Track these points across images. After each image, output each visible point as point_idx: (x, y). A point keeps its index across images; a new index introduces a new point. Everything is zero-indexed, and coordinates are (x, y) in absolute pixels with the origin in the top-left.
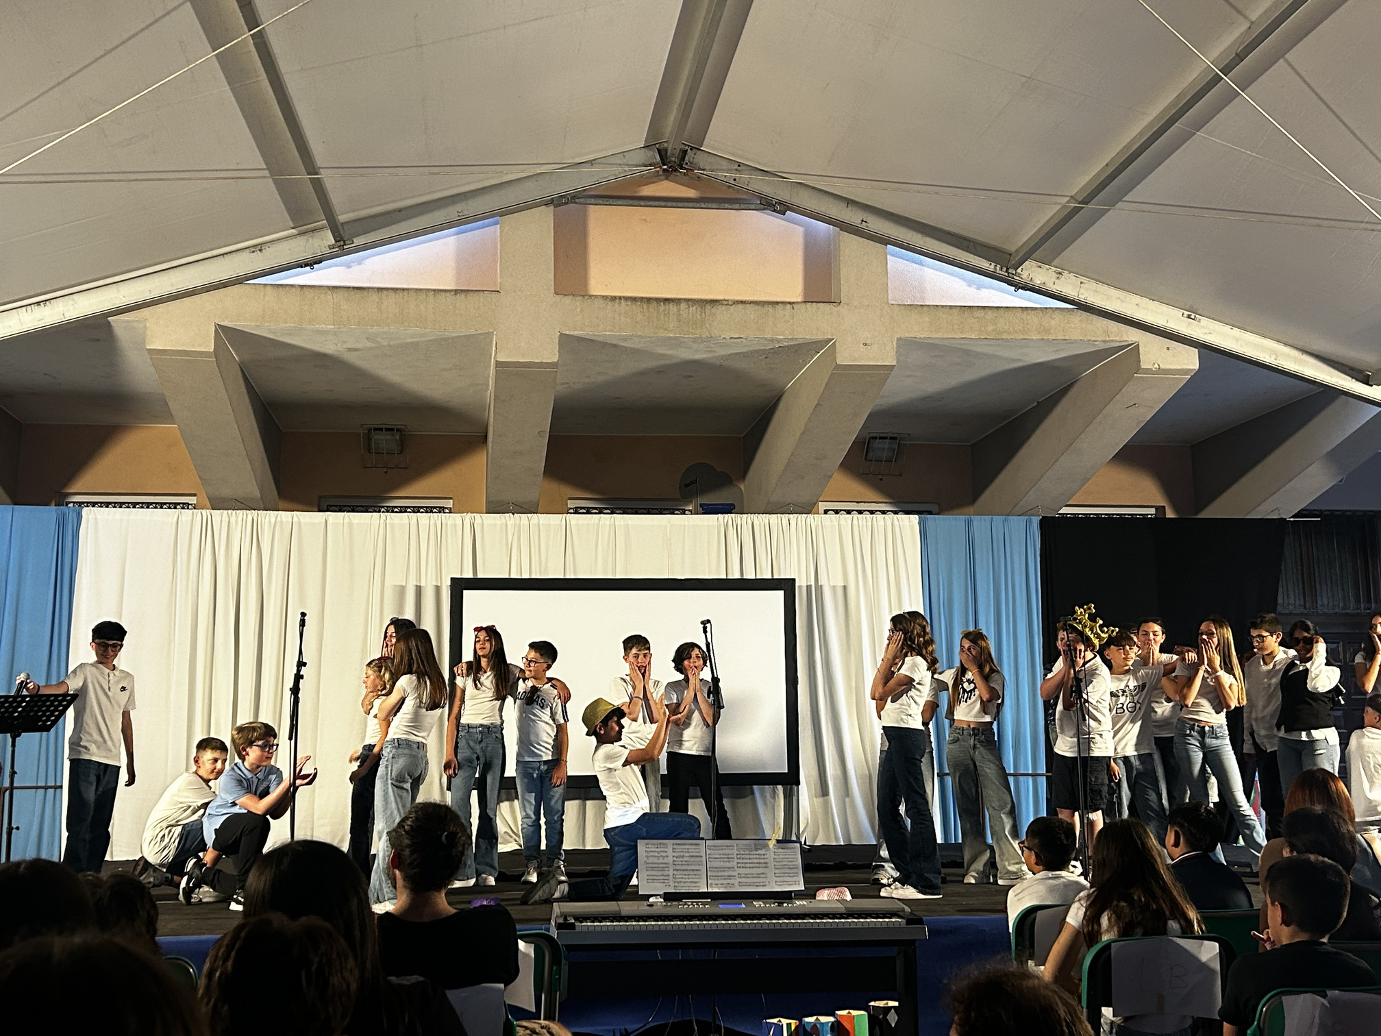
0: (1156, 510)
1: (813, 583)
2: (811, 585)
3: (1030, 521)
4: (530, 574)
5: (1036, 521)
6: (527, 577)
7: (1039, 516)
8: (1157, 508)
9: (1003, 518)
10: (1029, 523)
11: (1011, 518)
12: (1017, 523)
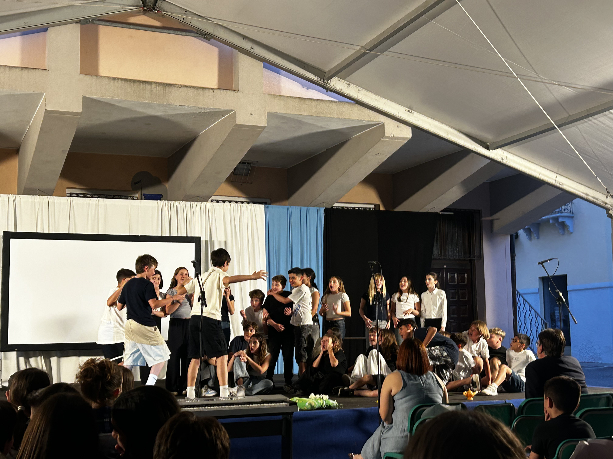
0: (375, 206)
1: (209, 239)
2: (207, 241)
3: (319, 211)
4: (49, 230)
5: (322, 210)
6: (47, 232)
7: (323, 207)
8: (376, 205)
9: (306, 208)
10: (318, 211)
11: (310, 207)
12: (313, 211)
